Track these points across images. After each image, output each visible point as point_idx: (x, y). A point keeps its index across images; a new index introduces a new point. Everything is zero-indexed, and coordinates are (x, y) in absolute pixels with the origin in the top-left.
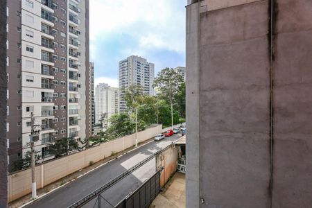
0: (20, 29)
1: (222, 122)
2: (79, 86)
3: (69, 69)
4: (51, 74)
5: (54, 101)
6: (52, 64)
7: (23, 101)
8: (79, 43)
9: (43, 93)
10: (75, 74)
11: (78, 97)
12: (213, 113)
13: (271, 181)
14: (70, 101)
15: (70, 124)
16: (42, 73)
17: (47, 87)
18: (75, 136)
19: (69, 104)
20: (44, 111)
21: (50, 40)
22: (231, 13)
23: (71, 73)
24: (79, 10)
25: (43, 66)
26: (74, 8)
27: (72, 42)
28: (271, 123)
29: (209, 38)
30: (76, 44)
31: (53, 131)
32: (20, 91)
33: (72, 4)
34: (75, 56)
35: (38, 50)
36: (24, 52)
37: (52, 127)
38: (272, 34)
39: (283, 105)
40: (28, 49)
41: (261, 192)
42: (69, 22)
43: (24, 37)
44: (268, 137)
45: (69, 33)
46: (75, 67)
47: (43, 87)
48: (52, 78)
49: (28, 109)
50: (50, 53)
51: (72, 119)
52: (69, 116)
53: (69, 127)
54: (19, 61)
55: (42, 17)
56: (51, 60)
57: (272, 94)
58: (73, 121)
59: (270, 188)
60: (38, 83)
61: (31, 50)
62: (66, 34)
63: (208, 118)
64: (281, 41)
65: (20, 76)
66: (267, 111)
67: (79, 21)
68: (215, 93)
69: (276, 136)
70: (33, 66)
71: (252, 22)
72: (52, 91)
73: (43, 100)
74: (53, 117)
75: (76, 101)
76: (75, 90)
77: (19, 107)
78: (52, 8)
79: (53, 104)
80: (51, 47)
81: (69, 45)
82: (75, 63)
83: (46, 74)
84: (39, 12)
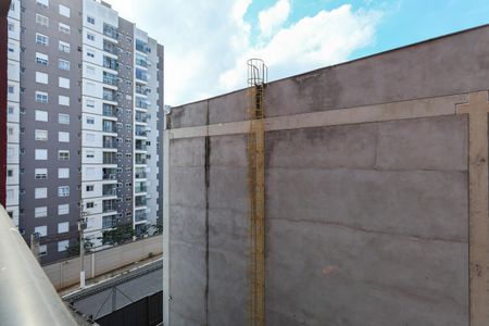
0: (80, 100)
1: (181, 233)
2: (149, 157)
3: (135, 137)
4: (114, 147)
5: (117, 178)
6: (116, 135)
7: (83, 179)
9: (104, 170)
10: (143, 143)
11: (148, 170)
12: (177, 225)
13: (207, 286)
14: (137, 176)
15: (136, 205)
16: (104, 147)
17: (109, 163)
19: (135, 180)
20: (107, 189)
21: (113, 107)
22: (186, 143)
23: (138, 142)
24: (149, 63)
25: (104, 137)
26: (143, 63)
27: (140, 104)
28: (207, 238)
29: (175, 161)
30: (146, 106)
31: (115, 213)
32: (80, 169)
33: (139, 58)
34: (144, 121)
35: (99, 121)
36: (85, 125)
37: (115, 208)
38: (207, 166)
39: (213, 224)
40: (88, 121)
41: (202, 295)
42: (135, 80)
43: (85, 109)
44: (205, 249)
45: (135, 94)
46: (143, 134)
47: (105, 162)
48: (115, 150)
49: (88, 189)
50: (113, 122)
51: (138, 199)
52: (135, 195)
53: (135, 209)
54: (79, 136)
55: (104, 82)
56: (115, 131)
57: (207, 214)
58: (140, 201)
59: (207, 291)
60: (99, 157)
61: (92, 122)
62: (132, 95)
63: (174, 228)
64: (212, 171)
65: (80, 152)
66: (205, 228)
67: (149, 77)
69: (210, 249)
70: (93, 140)
71: (197, 153)
72: (115, 166)
73: (105, 178)
74: (116, 197)
75: (144, 175)
76: (144, 162)
77: (80, 186)
78: (116, 70)
79: (116, 182)
80: (115, 115)
81: (135, 108)
82: (143, 130)
83: (109, 147)
84: (100, 77)
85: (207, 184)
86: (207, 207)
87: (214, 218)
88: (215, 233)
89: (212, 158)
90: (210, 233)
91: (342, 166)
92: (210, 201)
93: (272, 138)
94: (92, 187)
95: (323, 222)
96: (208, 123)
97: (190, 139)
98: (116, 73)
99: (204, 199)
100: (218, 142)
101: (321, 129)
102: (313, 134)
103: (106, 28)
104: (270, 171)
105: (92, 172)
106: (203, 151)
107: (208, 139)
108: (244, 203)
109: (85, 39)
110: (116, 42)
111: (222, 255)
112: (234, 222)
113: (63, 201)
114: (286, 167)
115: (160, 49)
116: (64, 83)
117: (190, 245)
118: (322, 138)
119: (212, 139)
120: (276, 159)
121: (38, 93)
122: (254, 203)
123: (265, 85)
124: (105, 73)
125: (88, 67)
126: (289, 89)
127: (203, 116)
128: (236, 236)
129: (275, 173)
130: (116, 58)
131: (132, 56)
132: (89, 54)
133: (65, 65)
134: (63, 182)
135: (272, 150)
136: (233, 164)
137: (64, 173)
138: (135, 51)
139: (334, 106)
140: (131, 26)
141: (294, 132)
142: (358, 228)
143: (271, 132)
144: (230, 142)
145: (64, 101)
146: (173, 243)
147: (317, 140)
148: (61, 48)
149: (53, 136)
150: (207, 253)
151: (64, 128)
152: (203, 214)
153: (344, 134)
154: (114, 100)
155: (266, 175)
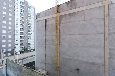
0: (14, 19)
1: (39, 43)
2: (32, 34)
3: (28, 29)
4: (23, 31)
6: (23, 28)
7: (15, 38)
8: (32, 21)
9: (20, 36)
10: (30, 31)
11: (31, 37)
13: (46, 54)
14: (29, 38)
15: (29, 45)
16: (20, 30)
17: (22, 34)
18: (30, 48)
19: (28, 39)
20: (21, 41)
21: (23, 21)
22: (41, 21)
24: (32, 12)
25: (20, 28)
26: (30, 11)
28: (46, 43)
29: (38, 26)
31: (23, 47)
32: (14, 36)
34: (30, 25)
35: (19, 24)
36: (15, 25)
37: (23, 46)
38: (46, 26)
40: (16, 24)
42: (28, 15)
43: (15, 21)
46: (30, 28)
47: (20, 34)
48: (23, 32)
49: (16, 41)
50: (23, 25)
51: (29, 44)
53: (28, 46)
54: (14, 27)
55: (20, 15)
56: (23, 27)
57: (46, 37)
59: (46, 55)
60: (19, 33)
61: (17, 25)
62: (28, 19)
64: (47, 27)
65: (14, 32)
67: (32, 15)
68: (39, 37)
70: (18, 29)
71: (43, 23)
72: (23, 35)
73: (21, 38)
74: (23, 43)
75: (31, 38)
76: (30, 35)
77: (14, 40)
78: (23, 12)
79: (23, 39)
80: (23, 23)
81: (28, 22)
82: (30, 27)
83: (22, 31)
84: (20, 14)
85: (46, 30)
86: (46, 36)
87: (47, 38)
88: (48, 41)
89: (47, 24)
90: (46, 41)
91: (77, 21)
92: (47, 34)
93: (61, 17)
94: (17, 40)
95: (73, 34)
96: (46, 16)
97: (42, 20)
98: (23, 13)
99: (45, 34)
100: (48, 20)
101: (72, 13)
102: (71, 15)
103: (21, 2)
104: (61, 25)
105: (17, 37)
106: (45, 23)
107: (46, 20)
108: (55, 33)
109: (16, 4)
110: (24, 6)
111: (49, 46)
112: (52, 38)
113: (10, 43)
114: (64, 23)
115: (34, 9)
116: (10, 15)
117: (42, 45)
118: (72, 15)
119: (47, 20)
120: (62, 22)
121: (3, 16)
122: (57, 33)
123: (59, 5)
124: (21, 13)
125: (16, 11)
126: (65, 5)
127: (45, 15)
128: (53, 41)
129: (62, 25)
130: (23, 9)
131: (27, 9)
132: (16, 8)
133: (10, 10)
134: (10, 39)
135: (61, 20)
136: (52, 24)
137: (10, 37)
138: (28, 8)
139: (75, 8)
140: (27, 2)
141: (66, 15)
142: (80, 34)
143: (61, 16)
144: (51, 19)
145: (10, 19)
146: (37, 45)
147: (72, 16)
148: (9, 6)
149: (7, 27)
150: (46, 46)
151: (10, 26)
152: (45, 37)
153: (77, 14)
154: (23, 20)
155: (60, 26)
